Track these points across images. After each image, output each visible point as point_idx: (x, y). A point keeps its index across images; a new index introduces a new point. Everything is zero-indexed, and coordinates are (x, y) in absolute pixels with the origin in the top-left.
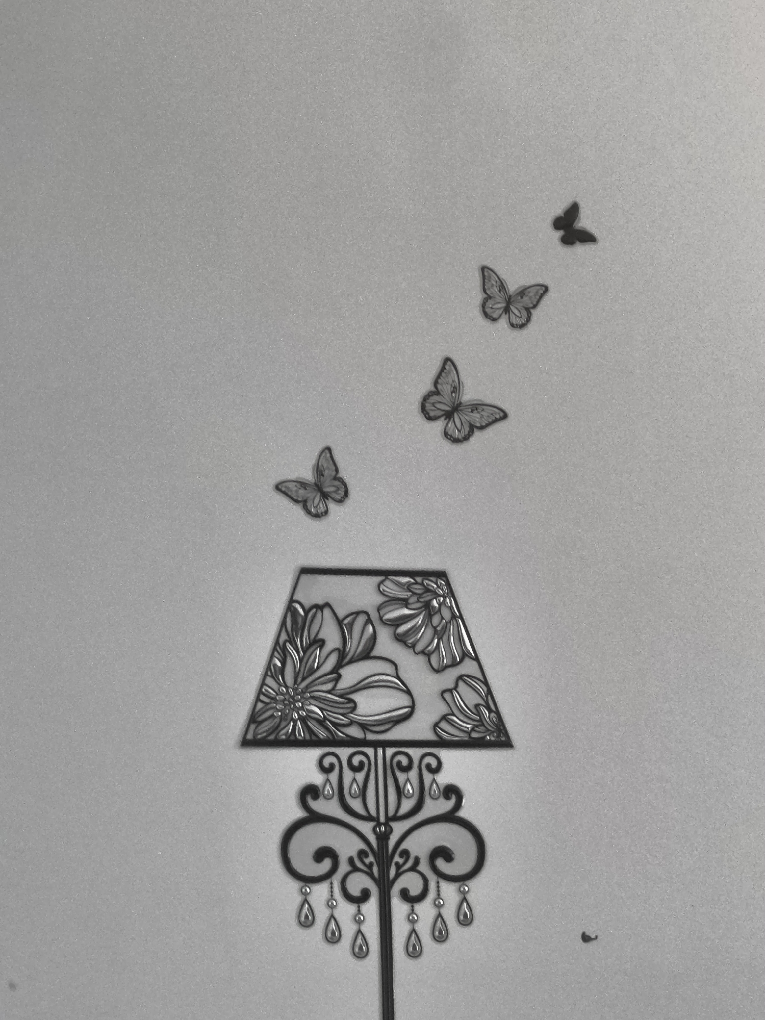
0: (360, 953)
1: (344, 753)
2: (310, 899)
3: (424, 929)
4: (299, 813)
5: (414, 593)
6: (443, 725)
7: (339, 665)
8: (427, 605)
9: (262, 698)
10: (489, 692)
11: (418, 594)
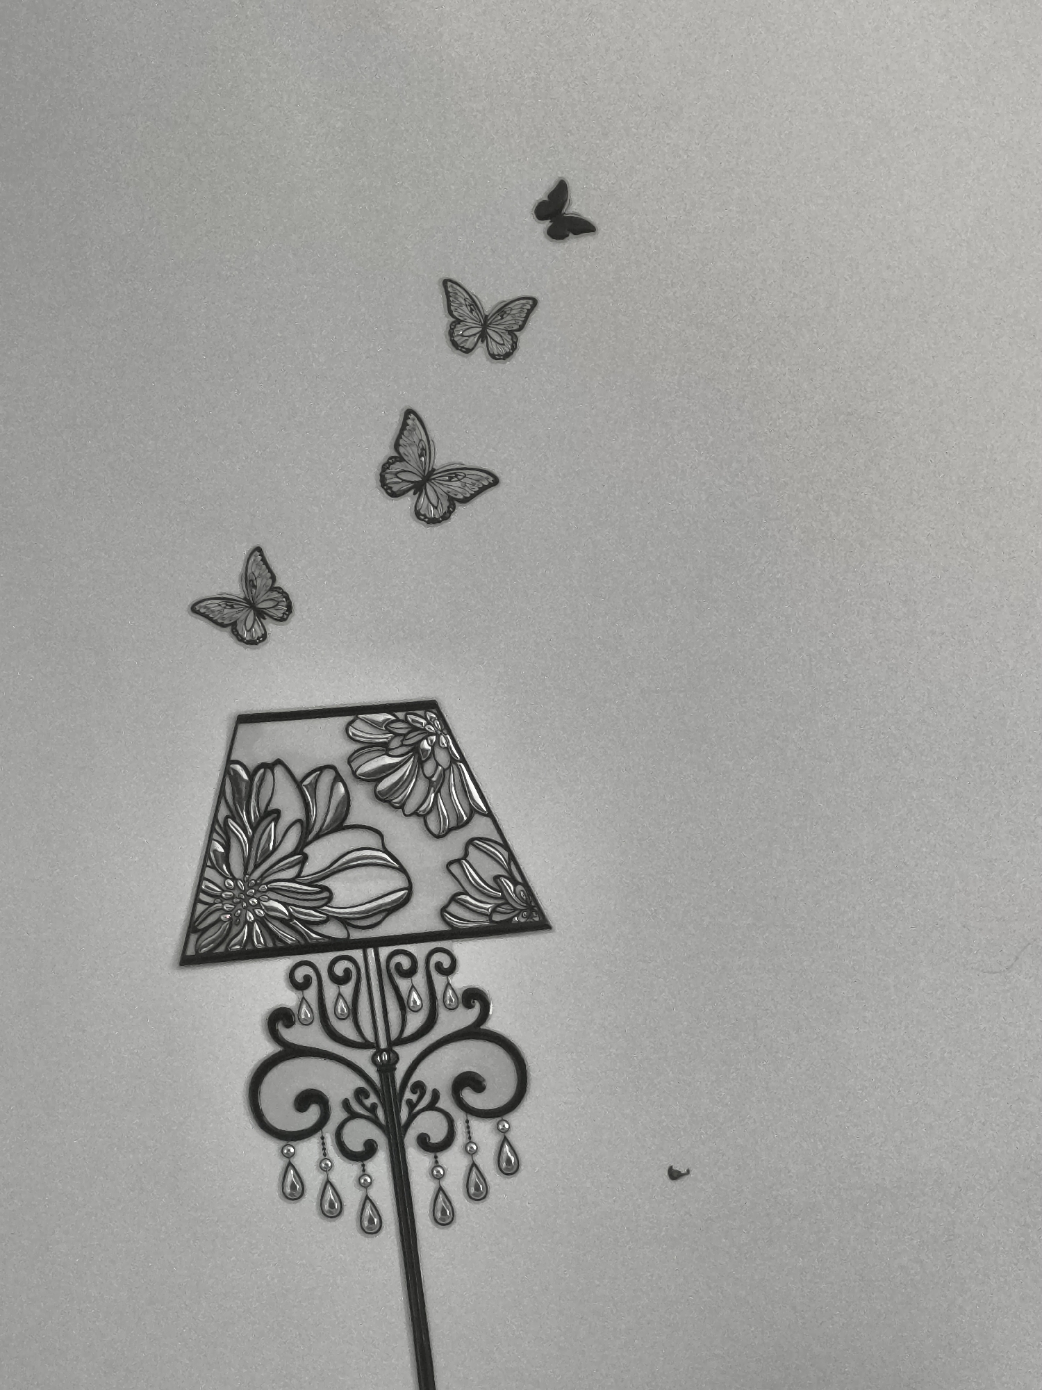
0: (371, 1228)
1: (322, 960)
2: (295, 1161)
3: (454, 1185)
4: (268, 1048)
5: (396, 735)
6: (454, 908)
7: (303, 843)
8: (416, 748)
9: (203, 897)
10: (512, 858)
11: (401, 735)
